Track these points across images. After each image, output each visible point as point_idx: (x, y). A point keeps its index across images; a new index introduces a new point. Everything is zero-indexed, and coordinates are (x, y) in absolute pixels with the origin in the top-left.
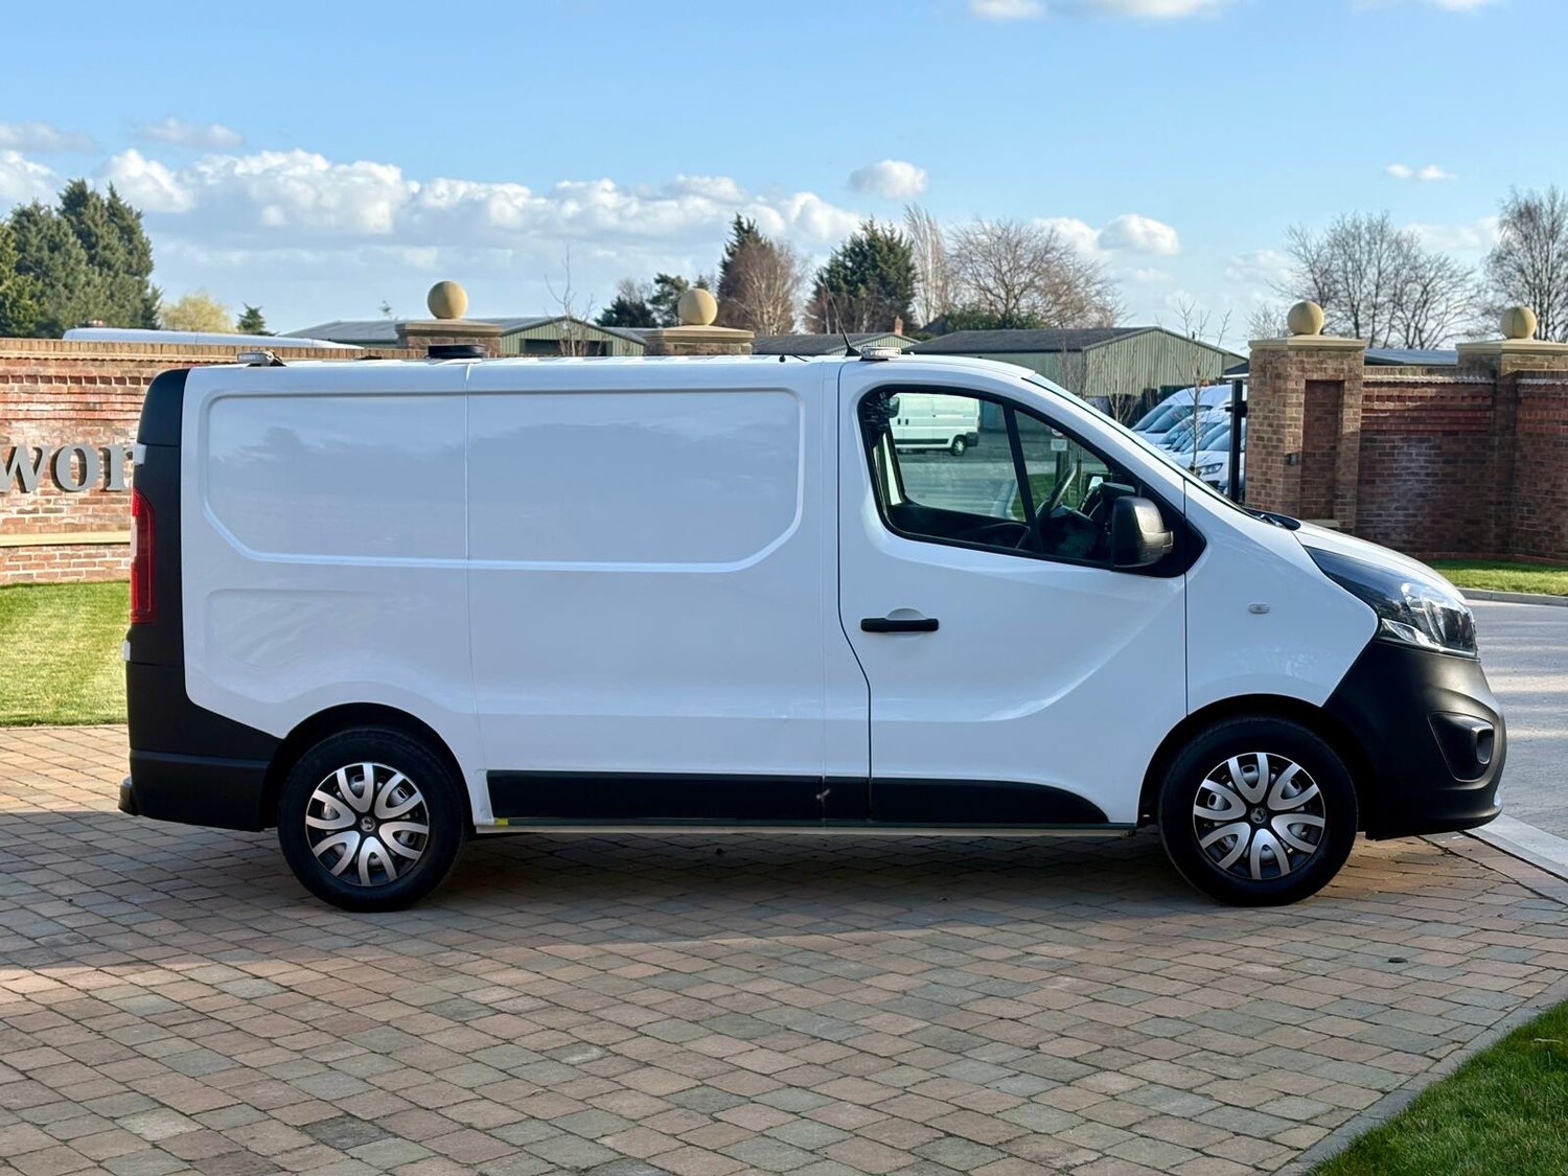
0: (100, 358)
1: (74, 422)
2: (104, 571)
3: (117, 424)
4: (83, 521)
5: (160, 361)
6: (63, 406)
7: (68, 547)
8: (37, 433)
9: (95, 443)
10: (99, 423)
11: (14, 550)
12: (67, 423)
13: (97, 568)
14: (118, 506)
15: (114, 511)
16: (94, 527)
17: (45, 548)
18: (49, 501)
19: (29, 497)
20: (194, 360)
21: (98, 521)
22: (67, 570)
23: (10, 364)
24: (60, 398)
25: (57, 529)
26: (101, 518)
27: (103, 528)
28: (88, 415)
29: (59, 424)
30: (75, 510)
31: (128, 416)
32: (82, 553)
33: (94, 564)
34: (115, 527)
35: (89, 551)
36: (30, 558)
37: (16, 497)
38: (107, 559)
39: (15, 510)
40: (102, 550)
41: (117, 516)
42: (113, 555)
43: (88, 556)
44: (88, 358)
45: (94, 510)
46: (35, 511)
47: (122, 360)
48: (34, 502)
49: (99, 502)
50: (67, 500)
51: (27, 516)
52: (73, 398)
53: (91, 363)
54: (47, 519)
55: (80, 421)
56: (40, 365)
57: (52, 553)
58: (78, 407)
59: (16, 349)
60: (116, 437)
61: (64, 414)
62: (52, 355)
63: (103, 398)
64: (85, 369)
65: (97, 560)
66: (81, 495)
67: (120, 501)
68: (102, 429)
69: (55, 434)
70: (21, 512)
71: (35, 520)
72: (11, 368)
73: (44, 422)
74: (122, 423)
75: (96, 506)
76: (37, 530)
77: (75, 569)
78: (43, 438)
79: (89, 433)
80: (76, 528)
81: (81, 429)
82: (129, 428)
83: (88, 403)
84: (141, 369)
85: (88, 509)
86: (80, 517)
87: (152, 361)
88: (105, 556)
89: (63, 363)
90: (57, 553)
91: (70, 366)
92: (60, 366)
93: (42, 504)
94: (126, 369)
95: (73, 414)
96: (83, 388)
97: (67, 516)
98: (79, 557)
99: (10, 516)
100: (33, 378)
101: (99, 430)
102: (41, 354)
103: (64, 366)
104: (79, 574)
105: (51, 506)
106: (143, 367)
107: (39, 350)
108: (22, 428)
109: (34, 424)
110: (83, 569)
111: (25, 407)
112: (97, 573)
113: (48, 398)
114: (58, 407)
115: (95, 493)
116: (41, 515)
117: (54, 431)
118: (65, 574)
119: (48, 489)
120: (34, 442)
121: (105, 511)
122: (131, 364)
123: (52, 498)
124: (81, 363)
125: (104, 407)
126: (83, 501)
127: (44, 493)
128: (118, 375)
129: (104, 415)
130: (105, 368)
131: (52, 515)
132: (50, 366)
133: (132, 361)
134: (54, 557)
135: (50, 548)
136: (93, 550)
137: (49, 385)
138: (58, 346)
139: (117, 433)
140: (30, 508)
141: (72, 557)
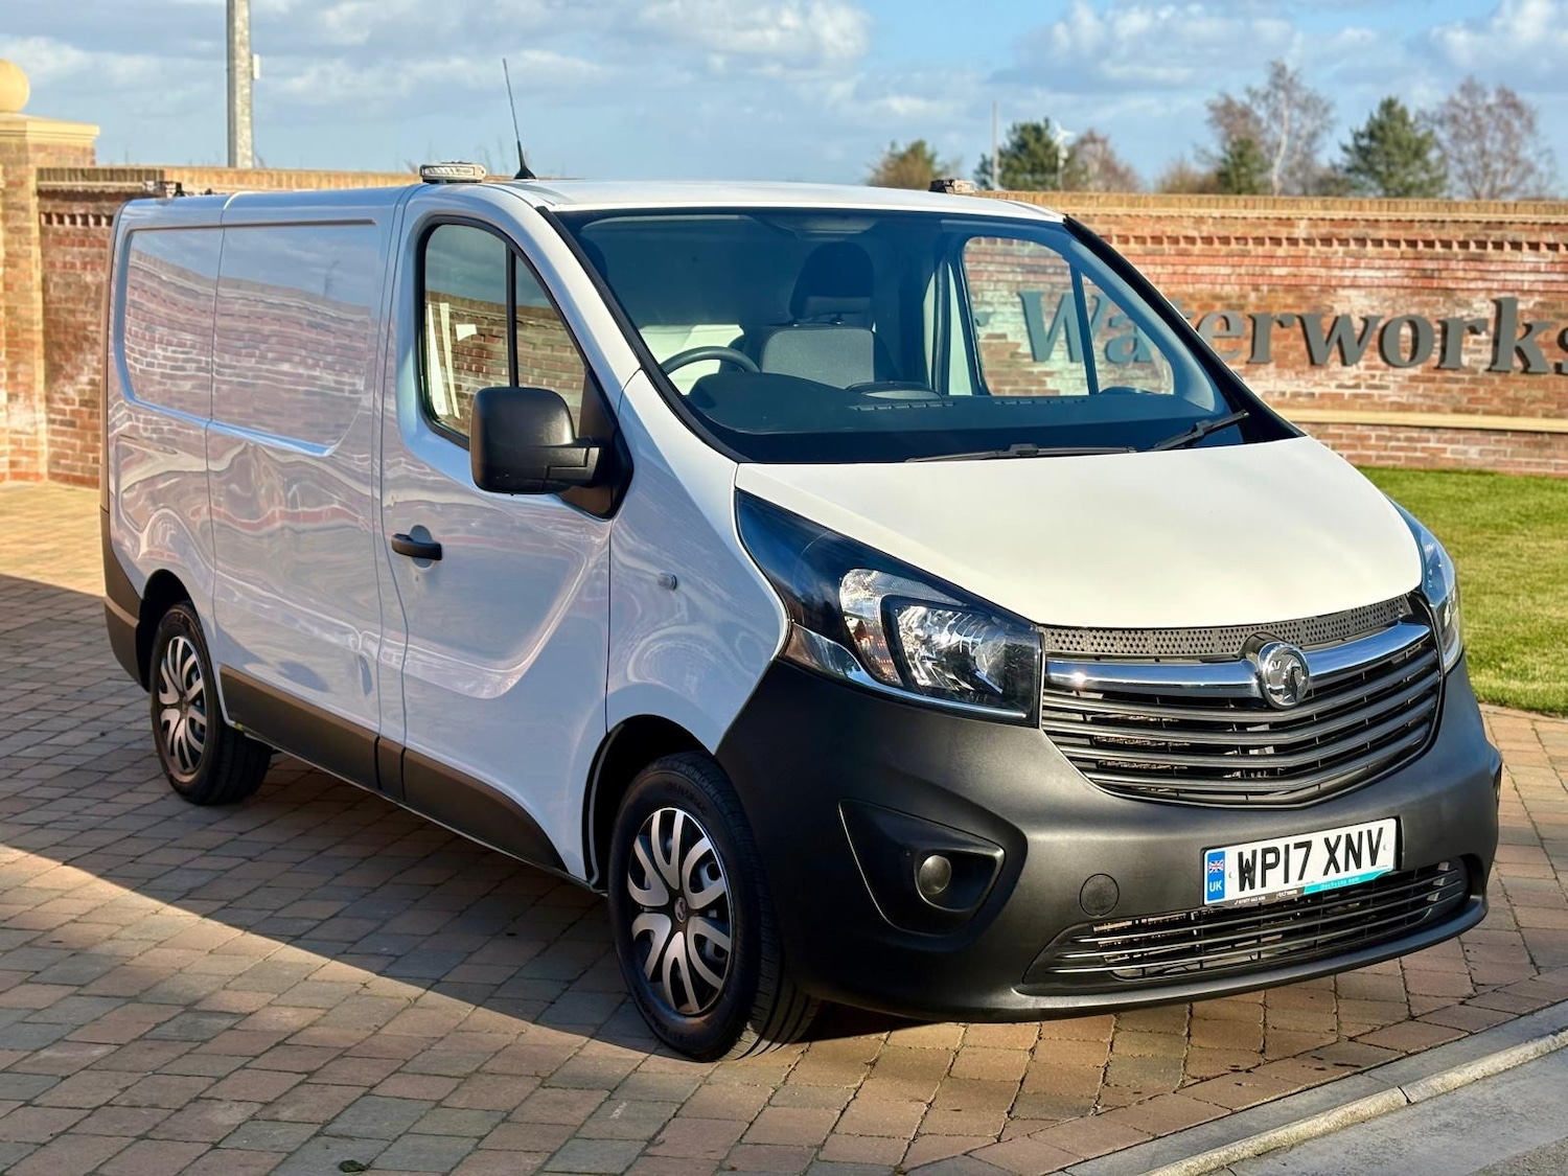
0: (1439, 219)
1: (1408, 291)
2: (1425, 459)
3: (1460, 295)
4: (1411, 401)
5: (1511, 223)
6: (1396, 273)
7: (1386, 428)
8: (1365, 302)
9: (1432, 315)
10: (1439, 292)
11: (1323, 427)
12: (1402, 291)
13: (1418, 454)
14: (1455, 387)
15: (1448, 391)
16: (1424, 408)
17: (1359, 428)
18: (1373, 377)
19: (1352, 370)
20: (1553, 221)
21: (1429, 402)
22: (1383, 453)
23: (1335, 226)
24: (1392, 263)
25: (1381, 407)
26: (1432, 398)
27: (1434, 409)
28: (1426, 283)
29: (1393, 293)
30: (1402, 388)
31: (1472, 285)
32: (1402, 436)
33: (1415, 449)
34: (1448, 409)
35: (1409, 434)
36: (1340, 436)
37: (1337, 369)
38: (1431, 445)
39: (1333, 384)
40: (1425, 434)
41: (1452, 397)
42: (1439, 441)
43: (1408, 439)
44: (1425, 218)
45: (1425, 389)
46: (1357, 386)
47: (1465, 222)
48: (1356, 377)
49: (1432, 380)
50: (1395, 376)
51: (1347, 392)
52: (1407, 264)
53: (1429, 225)
54: (1369, 396)
55: (1416, 291)
56: (1369, 227)
57: (1367, 433)
58: (1414, 273)
59: (1343, 209)
60: (1457, 309)
61: (1398, 282)
62: (1384, 215)
63: (1442, 264)
64: (1423, 231)
65: (1419, 445)
66: (1411, 371)
67: (1457, 381)
68: (1441, 299)
69: (1387, 304)
70: (1340, 386)
71: (1357, 396)
72: (1336, 230)
73: (1374, 290)
74: (1466, 293)
75: (1428, 385)
76: (1358, 406)
77: (1394, 453)
78: (1373, 308)
79: (1426, 304)
80: (1401, 408)
81: (1416, 299)
82: (1474, 300)
83: (1424, 270)
84: (1489, 232)
85: (1417, 388)
86: (1408, 397)
87: (1501, 223)
88: (1428, 441)
89: (1397, 225)
90: (1373, 434)
91: (1405, 228)
92: (1394, 228)
93: (1365, 380)
94: (1471, 232)
95: (1407, 282)
96: (1420, 252)
97: (1392, 395)
98: (1398, 440)
99: (1326, 390)
100: (1362, 241)
101: (1438, 302)
102: (1371, 215)
103: (1399, 229)
104: (1399, 459)
105: (1376, 382)
106: (1491, 229)
107: (1370, 210)
108: (1348, 297)
109: (1363, 292)
110: (1401, 454)
111: (1351, 273)
112: (1418, 459)
113: (1378, 263)
114: (1390, 274)
115: (1428, 370)
116: (1363, 390)
117: (1385, 300)
118: (1379, 458)
119: (1373, 363)
120: (1361, 311)
121: (1438, 390)
122: (1477, 226)
123: (1378, 373)
124: (1417, 225)
125: (1444, 274)
126: (1413, 379)
127: (1368, 368)
128: (1461, 238)
129: (1443, 284)
130: (1446, 231)
131: (1375, 392)
132: (1383, 229)
133: (1478, 222)
134: (1369, 437)
135: (1365, 428)
136: (1415, 434)
137: (1379, 249)
138: (1392, 206)
139: (1458, 305)
140: (1352, 383)
141: (1390, 439)
